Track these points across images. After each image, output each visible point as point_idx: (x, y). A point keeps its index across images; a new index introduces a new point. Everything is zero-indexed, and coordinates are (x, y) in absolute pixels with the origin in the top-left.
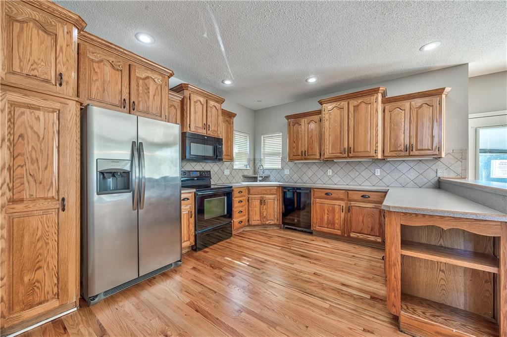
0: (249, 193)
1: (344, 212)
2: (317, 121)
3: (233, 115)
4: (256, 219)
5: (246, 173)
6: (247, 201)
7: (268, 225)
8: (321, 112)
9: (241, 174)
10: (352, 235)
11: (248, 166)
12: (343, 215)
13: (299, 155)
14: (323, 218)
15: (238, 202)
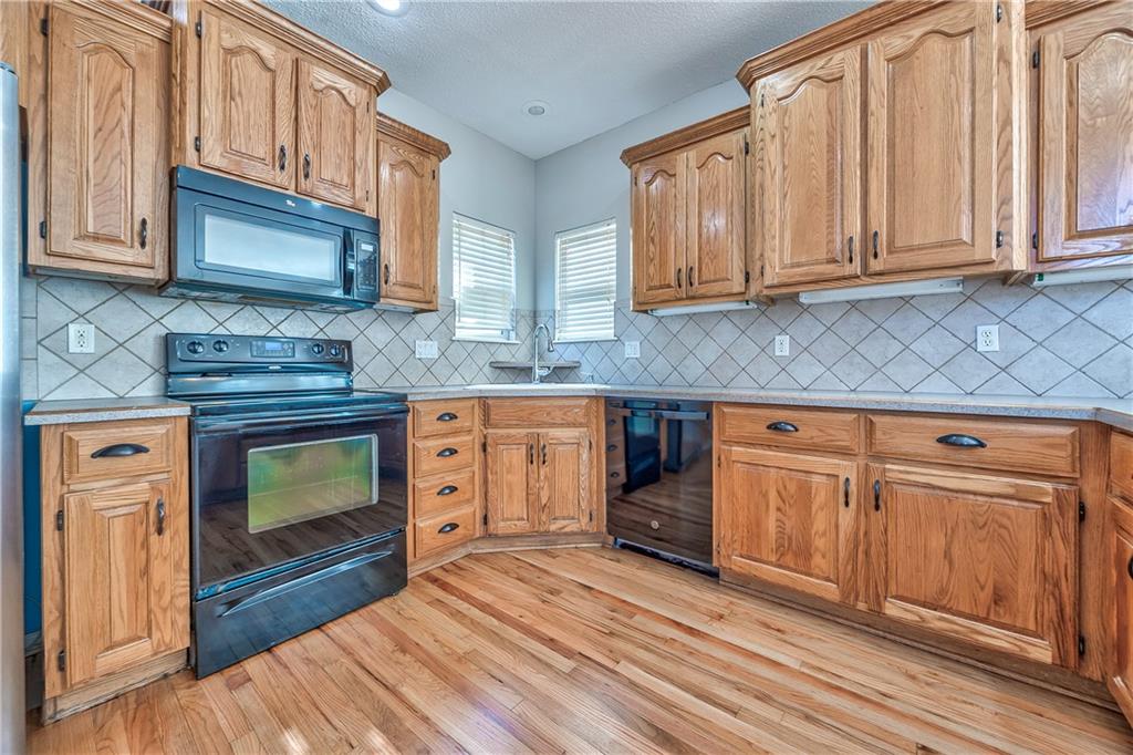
0: (487, 422)
1: (853, 504)
2: (734, 154)
3: (442, 150)
4: (511, 513)
5: (504, 356)
6: (477, 447)
7: (554, 533)
8: (748, 116)
9: (483, 358)
10: (893, 609)
11: (513, 334)
12: (846, 517)
13: (669, 286)
14: (758, 525)
15: (438, 455)
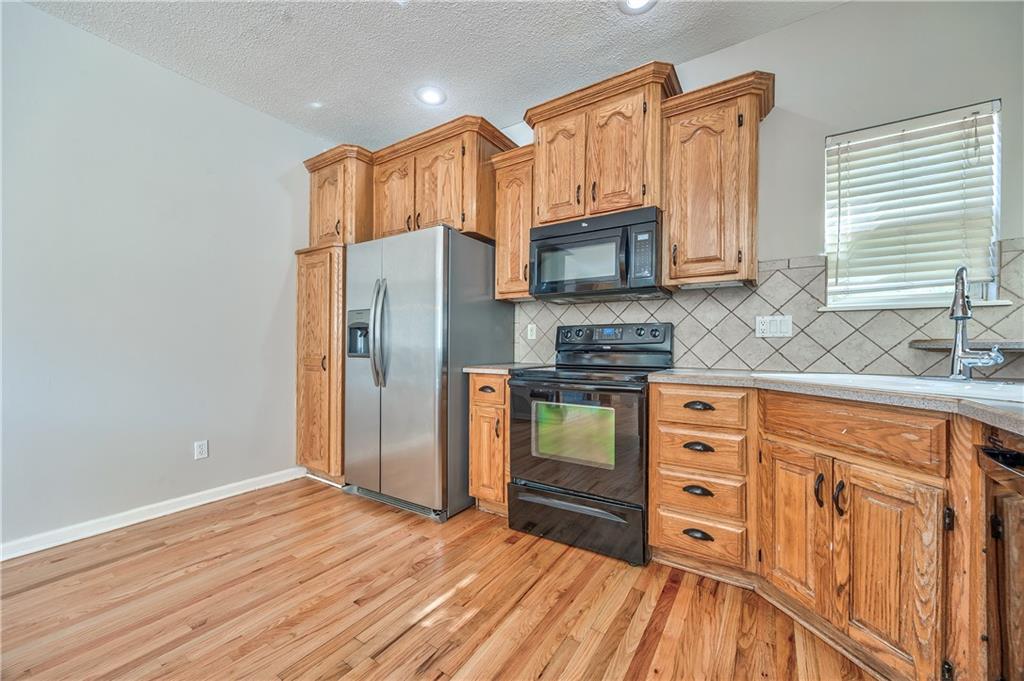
15: (685, 446)
